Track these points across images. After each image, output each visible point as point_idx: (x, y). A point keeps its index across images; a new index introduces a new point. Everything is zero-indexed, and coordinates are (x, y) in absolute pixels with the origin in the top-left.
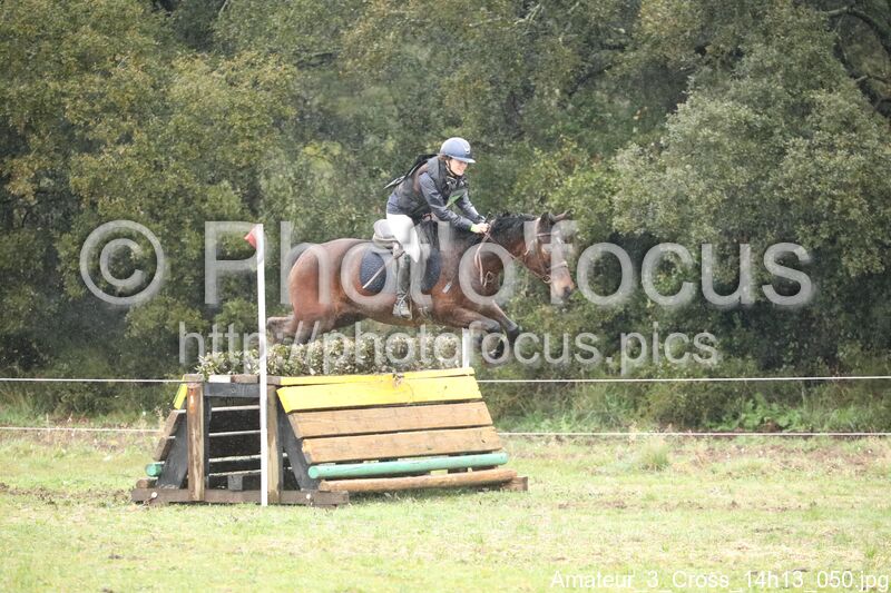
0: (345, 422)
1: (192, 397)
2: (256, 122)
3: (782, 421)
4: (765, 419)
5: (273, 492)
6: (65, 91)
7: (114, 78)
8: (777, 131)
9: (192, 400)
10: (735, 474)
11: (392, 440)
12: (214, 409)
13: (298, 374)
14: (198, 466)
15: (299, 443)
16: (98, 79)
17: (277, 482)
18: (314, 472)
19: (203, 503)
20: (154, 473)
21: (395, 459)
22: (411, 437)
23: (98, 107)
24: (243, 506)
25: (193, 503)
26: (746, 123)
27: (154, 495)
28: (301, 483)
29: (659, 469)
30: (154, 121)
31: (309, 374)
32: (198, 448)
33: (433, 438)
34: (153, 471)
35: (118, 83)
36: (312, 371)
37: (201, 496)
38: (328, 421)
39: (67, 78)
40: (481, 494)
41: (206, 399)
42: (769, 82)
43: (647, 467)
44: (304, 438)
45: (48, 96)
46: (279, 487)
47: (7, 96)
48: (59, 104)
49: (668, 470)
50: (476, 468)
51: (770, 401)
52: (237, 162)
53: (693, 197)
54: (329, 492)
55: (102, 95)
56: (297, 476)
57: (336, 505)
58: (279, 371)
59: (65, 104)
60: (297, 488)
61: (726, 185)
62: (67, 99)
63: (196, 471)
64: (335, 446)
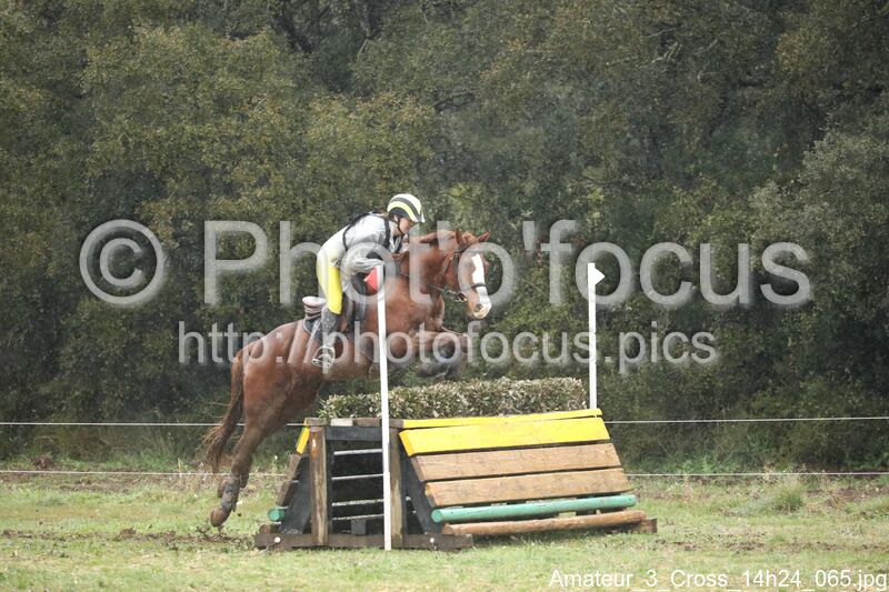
0: (468, 465)
1: (314, 441)
5: (397, 536)
6: (202, 134)
7: (251, 121)
9: (314, 444)
10: (869, 513)
11: (518, 481)
12: (336, 453)
13: (418, 418)
14: (321, 511)
15: (423, 485)
16: (234, 122)
17: (400, 526)
18: (437, 516)
19: (325, 547)
20: (277, 518)
21: (523, 501)
22: (538, 479)
23: (234, 149)
24: (367, 550)
25: (316, 548)
26: (884, 159)
27: (278, 540)
28: (425, 527)
29: (793, 509)
30: (292, 163)
31: (433, 417)
32: (321, 492)
34: (276, 516)
35: (255, 126)
36: (435, 414)
37: (324, 539)
38: (452, 464)
39: (203, 121)
40: (609, 536)
41: (328, 442)
43: (780, 508)
44: (426, 482)
45: (184, 139)
46: (403, 531)
47: (144, 140)
49: (801, 511)
50: (604, 510)
53: (832, 235)
54: (453, 535)
55: (239, 138)
56: (421, 519)
57: (459, 549)
58: (401, 413)
59: (203, 147)
60: (422, 532)
61: (865, 220)
62: (204, 143)
63: (319, 516)
64: (459, 488)
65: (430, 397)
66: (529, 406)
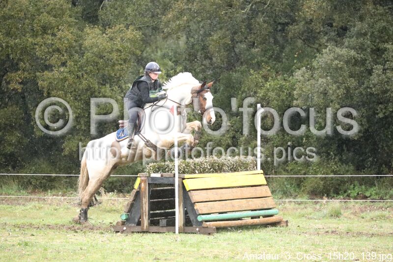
0: (211, 195)
1: (143, 184)
2: (123, 57)
3: (367, 194)
4: (360, 193)
5: (181, 227)
6: (36, 42)
7: (58, 37)
8: (368, 62)
9: (143, 185)
12: (153, 189)
13: (190, 174)
14: (146, 215)
15: (193, 205)
16: (50, 37)
17: (182, 223)
18: (200, 218)
19: (147, 232)
23: (51, 50)
24: (167, 233)
25: (144, 232)
26: (354, 58)
27: (125, 228)
28: (194, 223)
29: (338, 216)
30: (76, 57)
31: (196, 173)
32: (146, 206)
33: (248, 202)
34: (124, 217)
35: (60, 39)
36: (197, 172)
37: (147, 226)
38: (205, 195)
39: (37, 36)
41: (149, 184)
42: (364, 40)
43: (332, 216)
44: (195, 203)
45: (28, 45)
46: (183, 225)
47: (10, 45)
48: (34, 48)
49: (342, 218)
50: (265, 216)
51: (361, 185)
52: (115, 75)
53: (331, 92)
54: (207, 227)
55: (53, 45)
56: (191, 219)
57: (210, 234)
58: (183, 172)
59: (36, 49)
60: (192, 225)
61: (345, 86)
62: (37, 46)
63: (144, 218)
64: (209, 206)
65: (195, 164)
66: (234, 169)
